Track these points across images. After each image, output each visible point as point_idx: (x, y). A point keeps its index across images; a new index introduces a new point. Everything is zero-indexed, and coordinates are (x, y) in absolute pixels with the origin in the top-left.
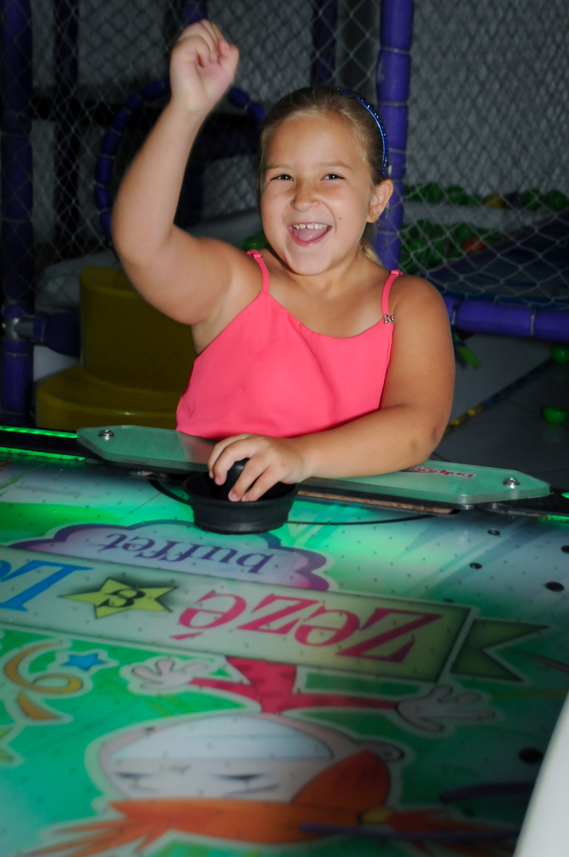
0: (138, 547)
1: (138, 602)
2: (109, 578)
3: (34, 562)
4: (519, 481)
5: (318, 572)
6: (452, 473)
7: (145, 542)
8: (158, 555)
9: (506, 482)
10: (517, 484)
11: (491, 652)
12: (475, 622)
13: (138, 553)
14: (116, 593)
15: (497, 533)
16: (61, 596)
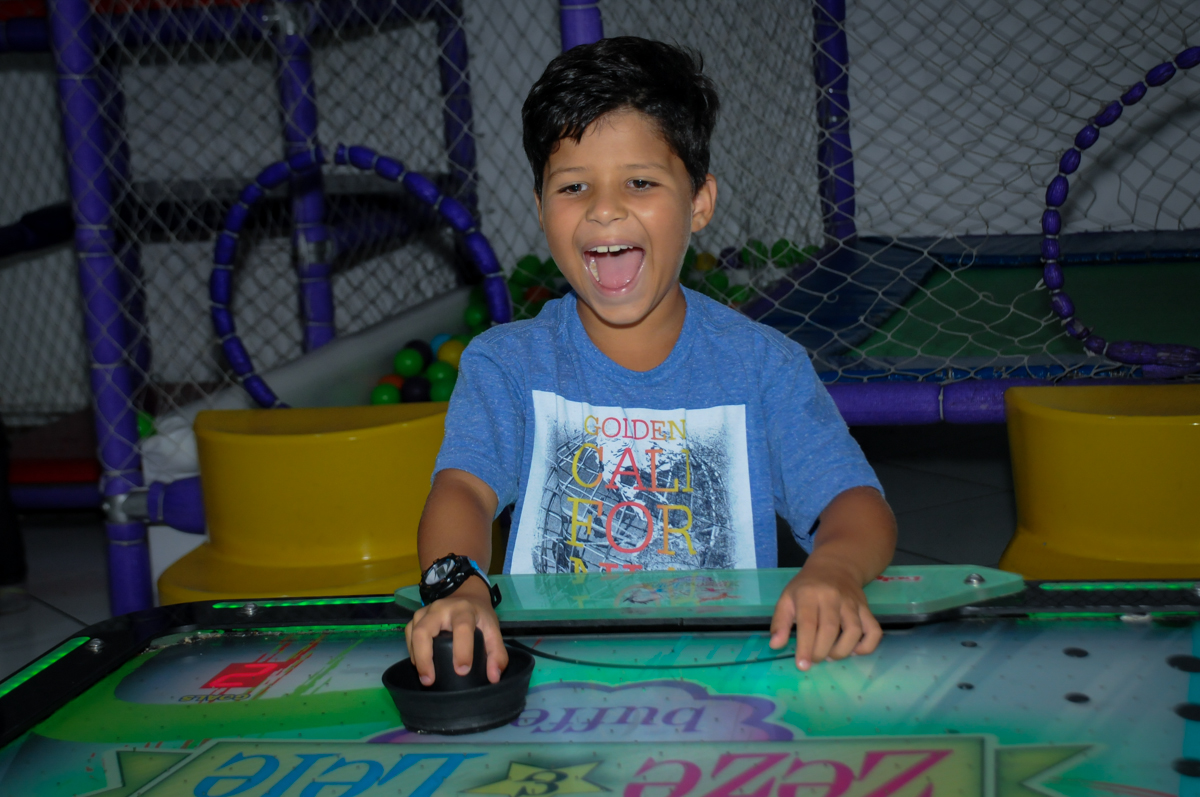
0: (530, 722)
1: (561, 785)
2: (511, 763)
3: (408, 756)
4: (984, 577)
5: (771, 720)
6: (892, 578)
7: (537, 715)
8: (558, 727)
9: (968, 581)
10: (981, 580)
11: (1036, 784)
12: (998, 754)
13: (534, 728)
14: (530, 779)
15: (974, 645)
16: (463, 792)
